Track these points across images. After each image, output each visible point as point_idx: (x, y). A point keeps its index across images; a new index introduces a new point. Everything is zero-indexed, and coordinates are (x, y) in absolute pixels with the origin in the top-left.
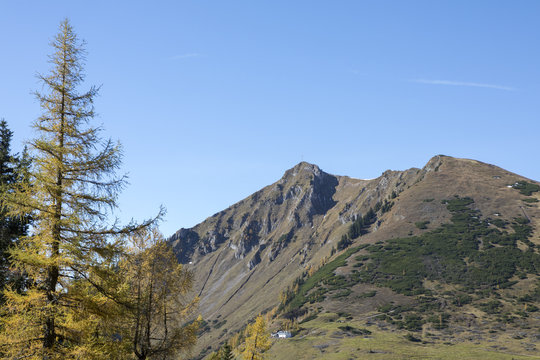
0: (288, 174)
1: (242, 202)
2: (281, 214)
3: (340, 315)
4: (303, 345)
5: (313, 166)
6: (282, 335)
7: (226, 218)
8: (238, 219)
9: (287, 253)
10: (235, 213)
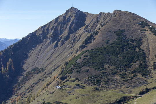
0: (67, 11)
1: (51, 22)
2: (65, 27)
3: (77, 79)
4: (64, 91)
5: (76, 9)
6: (58, 87)
7: (46, 28)
8: (50, 28)
9: (66, 43)
10: (49, 26)
